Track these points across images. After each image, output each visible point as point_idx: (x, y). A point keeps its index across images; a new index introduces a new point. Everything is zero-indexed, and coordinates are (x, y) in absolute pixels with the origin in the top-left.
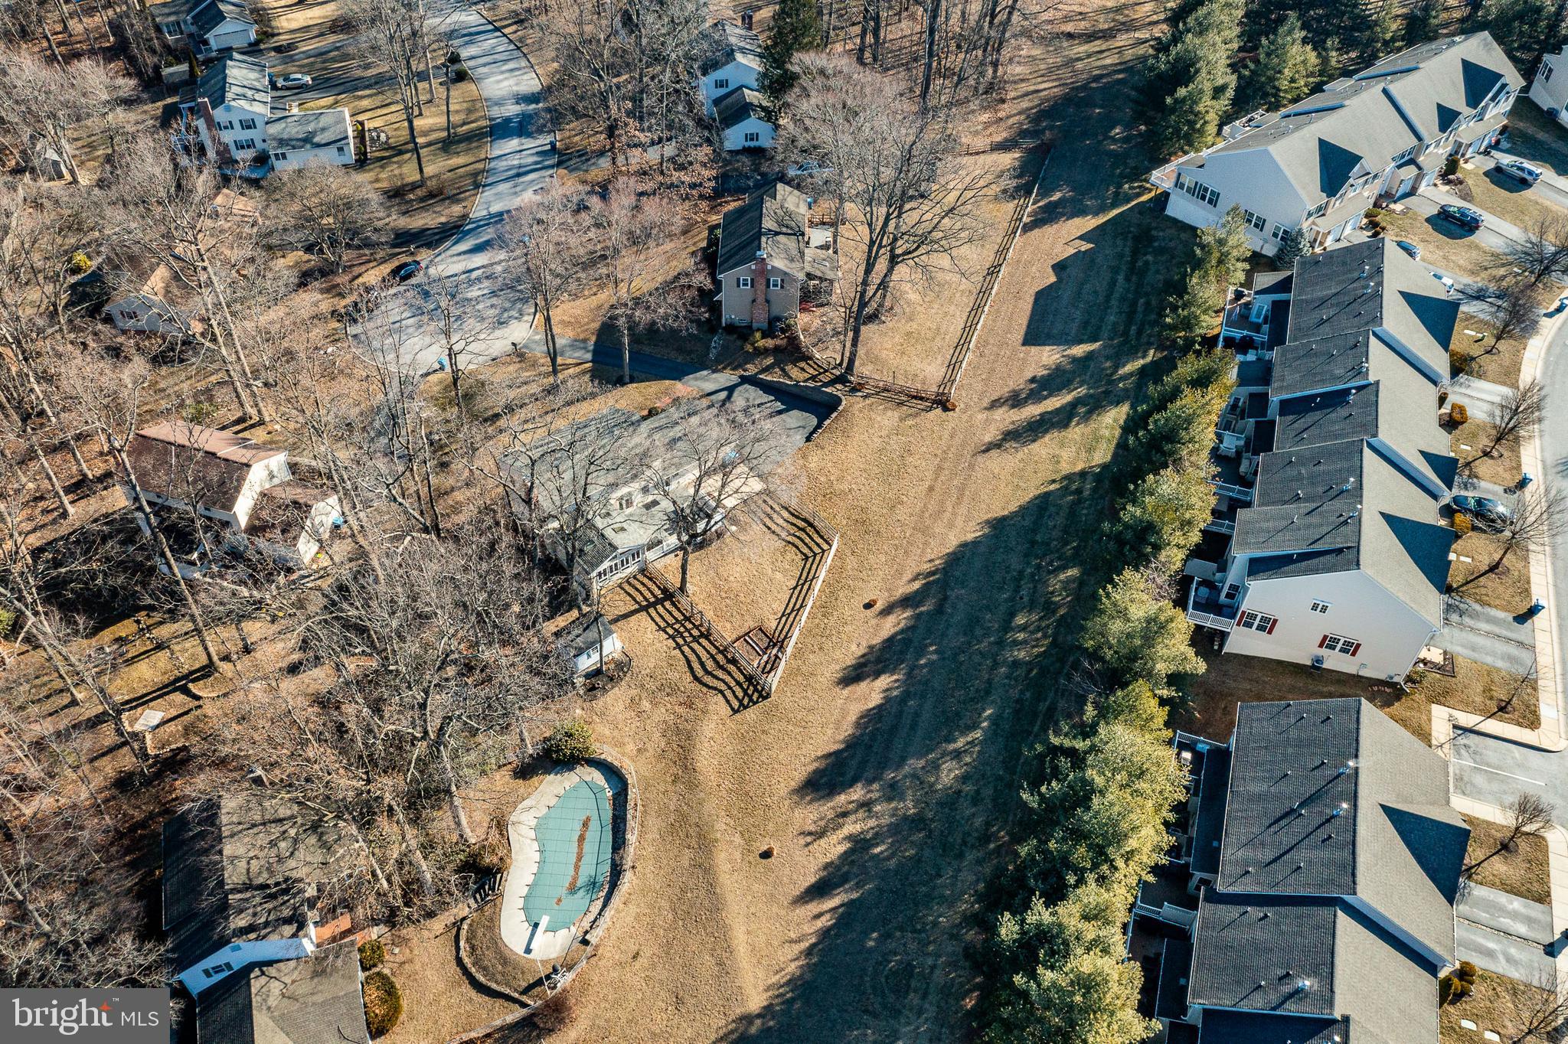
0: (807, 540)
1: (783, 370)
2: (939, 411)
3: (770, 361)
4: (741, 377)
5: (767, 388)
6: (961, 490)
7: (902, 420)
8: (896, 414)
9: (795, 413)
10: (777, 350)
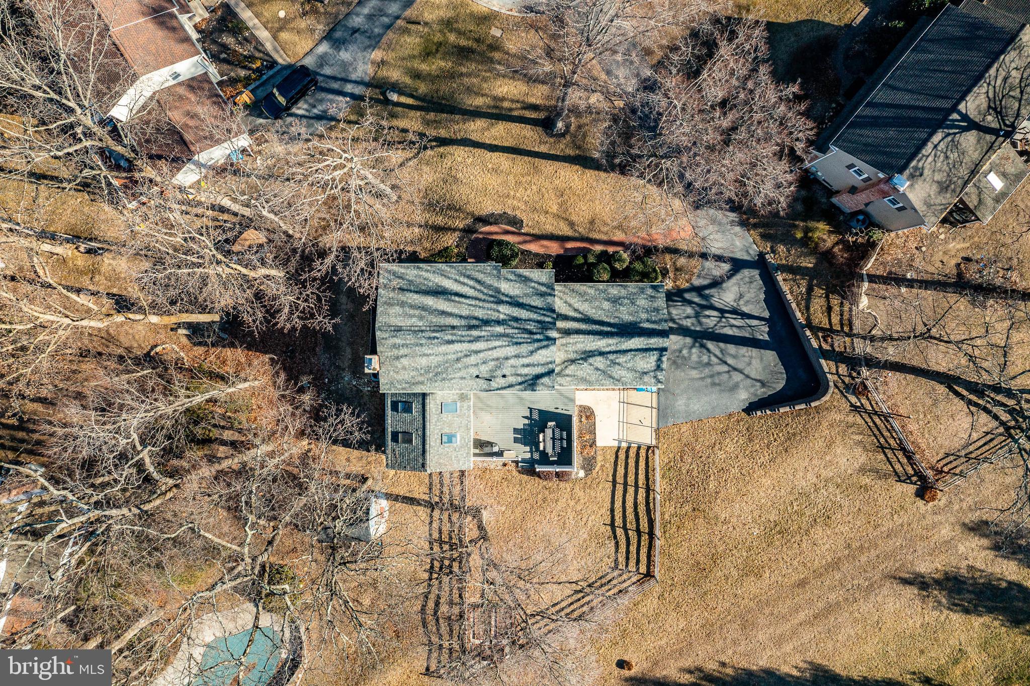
0: (633, 549)
1: (810, 290)
2: (911, 489)
3: (808, 263)
4: (761, 255)
5: (774, 297)
6: (830, 609)
7: (863, 470)
8: (861, 458)
9: (771, 356)
10: (826, 256)
